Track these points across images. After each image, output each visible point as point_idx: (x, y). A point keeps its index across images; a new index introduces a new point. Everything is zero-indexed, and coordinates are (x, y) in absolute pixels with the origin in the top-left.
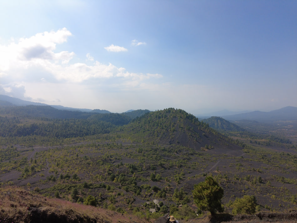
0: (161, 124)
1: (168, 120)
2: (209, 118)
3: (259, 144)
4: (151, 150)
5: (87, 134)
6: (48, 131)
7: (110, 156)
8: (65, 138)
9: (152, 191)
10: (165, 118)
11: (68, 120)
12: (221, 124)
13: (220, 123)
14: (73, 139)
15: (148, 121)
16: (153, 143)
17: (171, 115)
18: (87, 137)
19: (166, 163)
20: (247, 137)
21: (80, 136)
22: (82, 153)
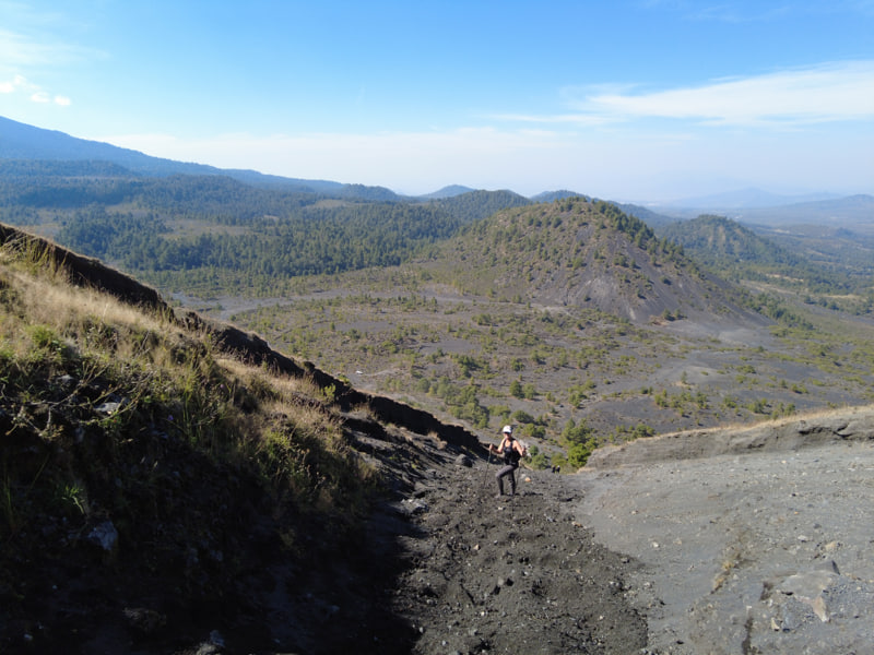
0: (542, 245)
1: (563, 234)
2: (692, 220)
3: (834, 308)
4: (512, 320)
5: (343, 267)
6: (244, 257)
7: (410, 332)
8: (290, 277)
9: (515, 419)
10: (556, 226)
11: (288, 223)
12: (728, 240)
13: (724, 238)
14: (311, 279)
15: (507, 234)
16: (517, 299)
17: (574, 219)
18: (346, 274)
19: (548, 354)
20: (801, 283)
21: (328, 273)
22: (341, 319)
